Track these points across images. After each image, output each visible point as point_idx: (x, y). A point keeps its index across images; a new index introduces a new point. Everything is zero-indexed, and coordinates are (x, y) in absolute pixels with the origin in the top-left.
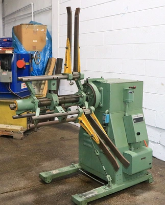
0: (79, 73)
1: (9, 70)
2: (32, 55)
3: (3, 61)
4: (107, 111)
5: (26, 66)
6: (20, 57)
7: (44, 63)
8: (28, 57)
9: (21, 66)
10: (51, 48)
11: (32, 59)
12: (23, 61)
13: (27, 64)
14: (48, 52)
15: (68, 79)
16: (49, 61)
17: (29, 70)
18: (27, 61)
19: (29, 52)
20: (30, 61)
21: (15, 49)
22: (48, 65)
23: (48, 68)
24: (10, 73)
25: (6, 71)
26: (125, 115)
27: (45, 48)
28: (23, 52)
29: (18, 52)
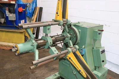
0: (67, 19)
1: (14, 13)
2: (26, 5)
3: (9, 8)
4: (84, 46)
5: (23, 11)
6: (20, 6)
7: (32, 9)
8: (24, 6)
9: (20, 11)
10: (36, 1)
11: (26, 7)
12: (21, 8)
13: (24, 10)
14: (35, 4)
15: (59, 24)
16: (35, 8)
17: (25, 13)
18: (24, 8)
19: (25, 3)
20: (26, 8)
21: (17, 1)
22: (35, 11)
23: (35, 12)
24: (15, 15)
25: (12, 13)
26: (93, 48)
27: (33, 2)
28: (21, 3)
29: (19, 3)
